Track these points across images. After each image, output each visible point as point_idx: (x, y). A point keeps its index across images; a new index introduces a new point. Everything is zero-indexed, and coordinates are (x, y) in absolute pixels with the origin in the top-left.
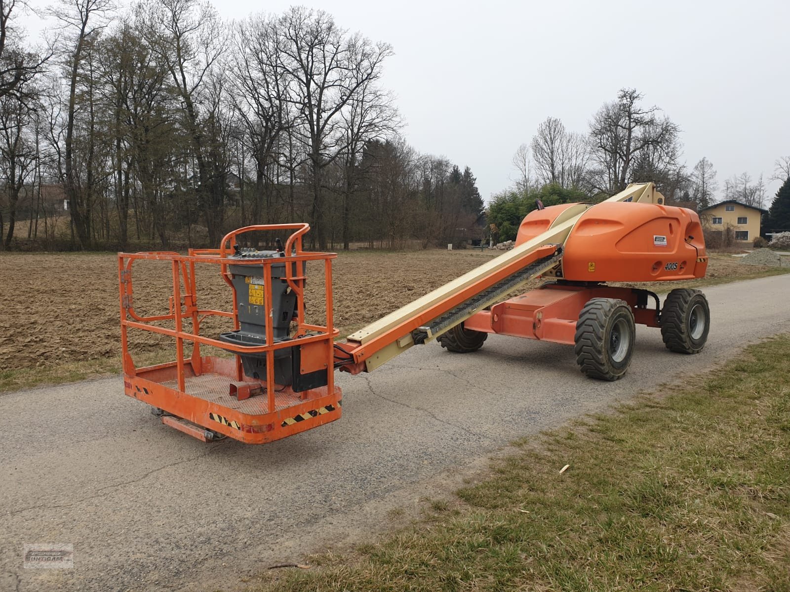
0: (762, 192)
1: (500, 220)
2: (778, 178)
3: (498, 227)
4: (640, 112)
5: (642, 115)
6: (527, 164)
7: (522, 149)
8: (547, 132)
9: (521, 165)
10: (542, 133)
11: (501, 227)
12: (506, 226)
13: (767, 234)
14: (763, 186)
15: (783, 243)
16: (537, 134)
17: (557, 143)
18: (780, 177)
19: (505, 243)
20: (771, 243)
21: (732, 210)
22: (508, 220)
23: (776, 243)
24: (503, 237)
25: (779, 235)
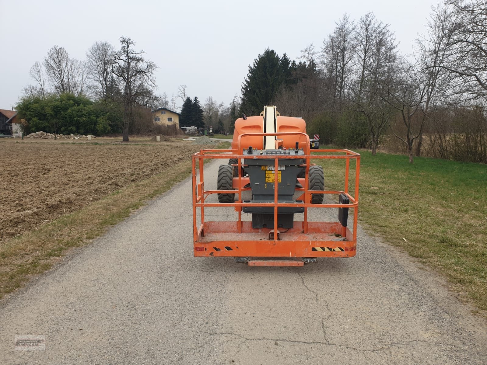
0: (174, 104)
1: (29, 117)
2: (180, 97)
3: (28, 121)
4: (134, 53)
5: (134, 55)
6: (41, 77)
7: (37, 65)
8: (55, 55)
9: (37, 77)
10: (51, 55)
11: (31, 122)
12: (35, 121)
13: (182, 127)
14: (174, 101)
15: (192, 132)
16: (48, 56)
17: (64, 65)
18: (180, 96)
19: (37, 133)
20: (186, 132)
21: (165, 113)
22: (36, 116)
23: (189, 132)
24: (33, 129)
25: (190, 128)
